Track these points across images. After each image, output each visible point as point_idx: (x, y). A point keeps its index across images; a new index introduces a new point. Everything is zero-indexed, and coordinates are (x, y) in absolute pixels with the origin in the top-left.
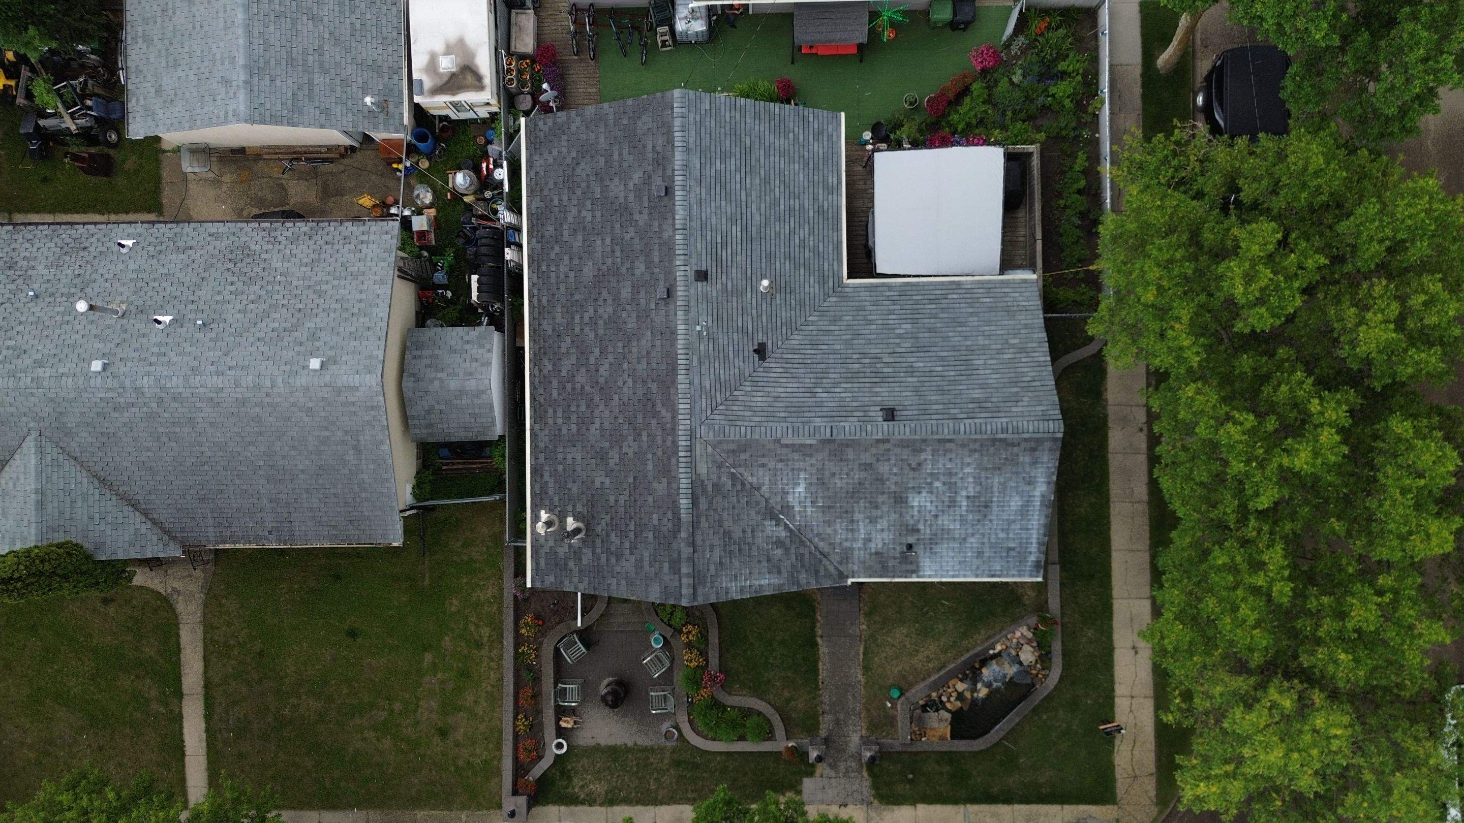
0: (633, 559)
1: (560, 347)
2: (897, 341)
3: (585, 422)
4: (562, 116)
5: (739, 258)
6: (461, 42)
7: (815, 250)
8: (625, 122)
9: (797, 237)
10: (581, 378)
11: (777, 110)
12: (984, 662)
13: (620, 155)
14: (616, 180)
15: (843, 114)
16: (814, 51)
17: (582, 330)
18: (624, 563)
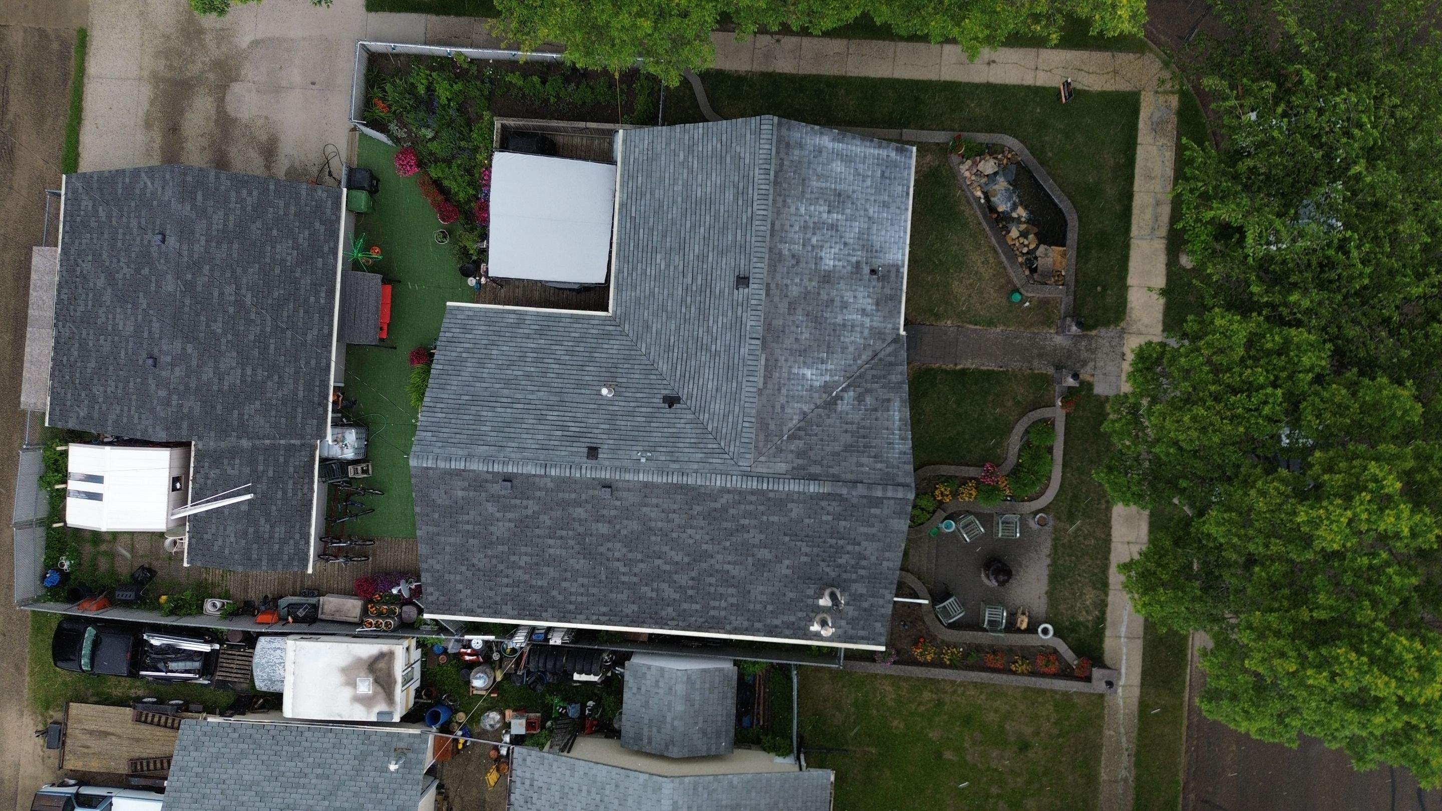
0: (865, 544)
1: (651, 599)
2: (672, 268)
3: (726, 580)
4: (425, 578)
5: (579, 415)
6: (345, 670)
7: (577, 341)
8: (436, 516)
9: (563, 357)
10: (683, 579)
11: (440, 367)
12: (992, 209)
13: (468, 523)
14: (493, 529)
15: (449, 304)
16: (385, 327)
17: (635, 575)
18: (868, 553)
